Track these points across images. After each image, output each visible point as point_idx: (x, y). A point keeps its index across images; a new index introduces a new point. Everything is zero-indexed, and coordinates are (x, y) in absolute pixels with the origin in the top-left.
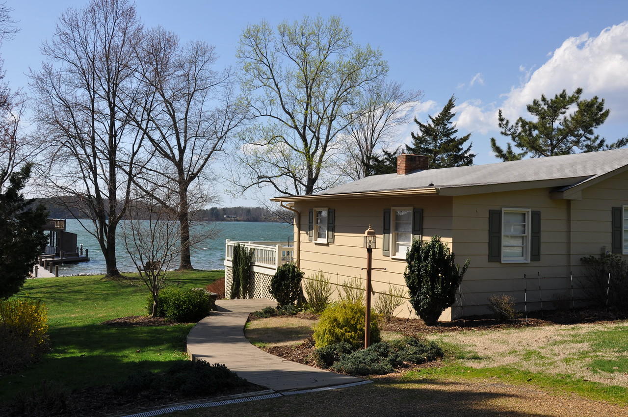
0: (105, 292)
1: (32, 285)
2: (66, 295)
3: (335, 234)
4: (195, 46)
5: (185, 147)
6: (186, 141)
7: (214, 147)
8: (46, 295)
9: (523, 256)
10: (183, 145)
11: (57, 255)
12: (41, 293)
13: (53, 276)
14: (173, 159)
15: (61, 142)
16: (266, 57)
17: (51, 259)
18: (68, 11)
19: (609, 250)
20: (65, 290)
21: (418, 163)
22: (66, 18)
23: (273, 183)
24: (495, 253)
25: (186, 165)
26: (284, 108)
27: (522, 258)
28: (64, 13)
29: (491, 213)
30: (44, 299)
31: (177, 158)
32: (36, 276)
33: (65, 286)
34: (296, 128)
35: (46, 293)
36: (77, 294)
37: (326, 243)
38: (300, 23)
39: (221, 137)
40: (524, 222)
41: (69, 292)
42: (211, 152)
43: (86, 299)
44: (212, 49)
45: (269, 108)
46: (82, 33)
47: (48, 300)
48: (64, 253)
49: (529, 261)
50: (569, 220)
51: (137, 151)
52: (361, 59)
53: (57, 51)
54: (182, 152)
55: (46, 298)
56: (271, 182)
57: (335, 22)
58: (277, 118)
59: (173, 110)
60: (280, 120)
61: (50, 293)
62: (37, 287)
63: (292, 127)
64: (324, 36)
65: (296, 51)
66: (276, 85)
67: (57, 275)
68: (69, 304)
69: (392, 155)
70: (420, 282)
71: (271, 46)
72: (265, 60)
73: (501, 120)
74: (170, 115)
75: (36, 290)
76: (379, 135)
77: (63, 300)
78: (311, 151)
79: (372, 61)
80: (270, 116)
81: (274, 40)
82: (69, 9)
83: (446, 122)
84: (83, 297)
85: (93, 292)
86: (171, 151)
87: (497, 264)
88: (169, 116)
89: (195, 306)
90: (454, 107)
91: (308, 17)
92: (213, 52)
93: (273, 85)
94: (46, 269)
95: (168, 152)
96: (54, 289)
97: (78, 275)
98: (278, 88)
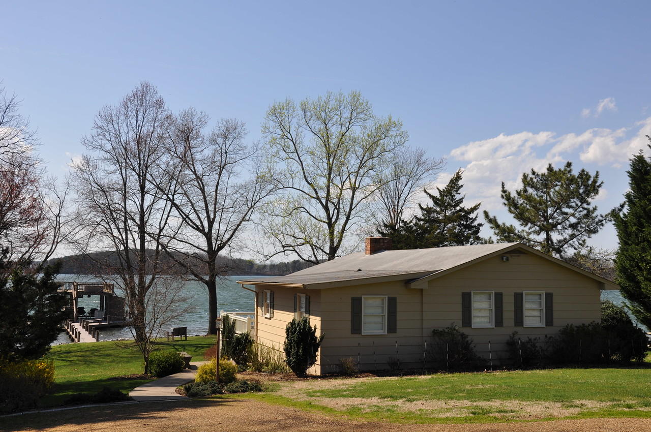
0: (130, 356)
1: (71, 349)
2: (96, 358)
3: (274, 311)
4: (225, 123)
5: (214, 219)
6: (215, 212)
7: (244, 218)
8: (80, 358)
9: (382, 330)
10: (212, 216)
11: (105, 319)
12: (76, 356)
13: (94, 340)
14: (202, 231)
15: (97, 222)
16: (289, 133)
17: (98, 324)
18: (105, 108)
19: (458, 325)
20: (96, 354)
21: (382, 244)
22: (103, 114)
23: (296, 252)
24: (356, 327)
25: (214, 236)
26: (307, 180)
27: (382, 331)
28: (101, 110)
29: (353, 299)
30: (77, 362)
31: (206, 230)
32: (79, 341)
33: (98, 350)
34: (318, 198)
35: (81, 356)
36: (106, 357)
37: (269, 317)
38: (324, 99)
39: (251, 207)
40: (383, 305)
41: (100, 356)
42: (241, 222)
43: (111, 362)
44: (243, 125)
45: (291, 181)
46: (116, 126)
47: (80, 363)
48: (111, 317)
49: (386, 333)
50: (422, 303)
51: (164, 227)
52: (383, 131)
53: (94, 143)
54: (211, 223)
55: (78, 360)
56: (295, 250)
57: (355, 97)
58: (300, 190)
59: (203, 184)
60: (302, 191)
61: (83, 356)
62: (75, 351)
63: (315, 198)
64: (345, 111)
65: (318, 126)
66: (299, 159)
67: (98, 340)
68: (95, 366)
69: (408, 224)
70: (291, 348)
71: (294, 122)
72: (289, 136)
73: (504, 191)
74: (200, 189)
75: (73, 354)
76: (405, 201)
77: (92, 363)
78: (333, 220)
79: (393, 132)
80: (293, 188)
81: (297, 116)
82: (105, 107)
83: (454, 193)
84: (110, 359)
85: (120, 355)
86: (201, 222)
87: (359, 336)
88: (199, 191)
89: (170, 365)
90: (461, 179)
91: (331, 93)
92: (244, 127)
93: (297, 158)
94: (90, 334)
95: (198, 223)
96: (88, 353)
97: (117, 340)
98: (301, 161)
